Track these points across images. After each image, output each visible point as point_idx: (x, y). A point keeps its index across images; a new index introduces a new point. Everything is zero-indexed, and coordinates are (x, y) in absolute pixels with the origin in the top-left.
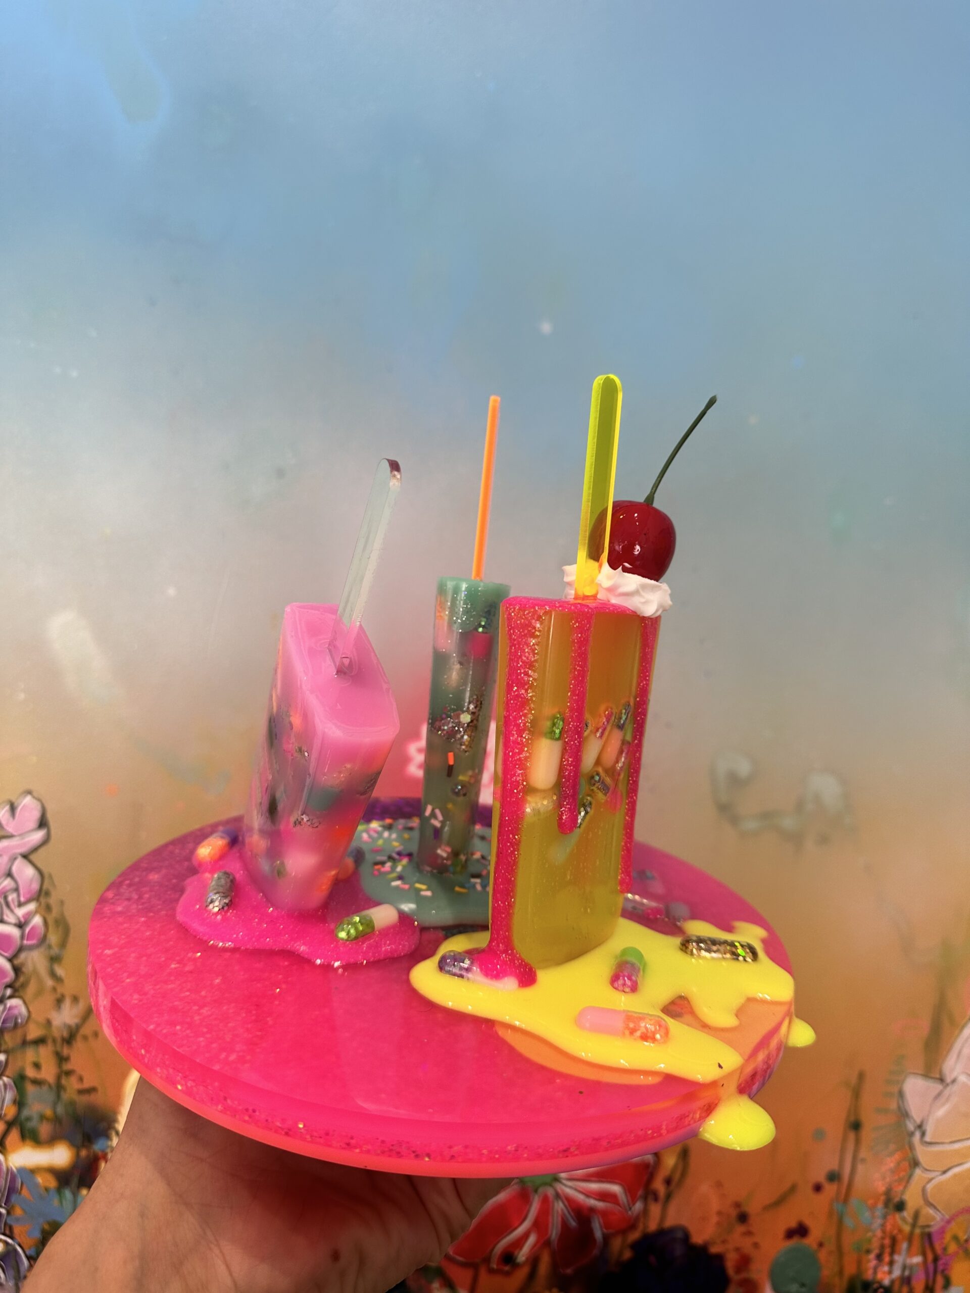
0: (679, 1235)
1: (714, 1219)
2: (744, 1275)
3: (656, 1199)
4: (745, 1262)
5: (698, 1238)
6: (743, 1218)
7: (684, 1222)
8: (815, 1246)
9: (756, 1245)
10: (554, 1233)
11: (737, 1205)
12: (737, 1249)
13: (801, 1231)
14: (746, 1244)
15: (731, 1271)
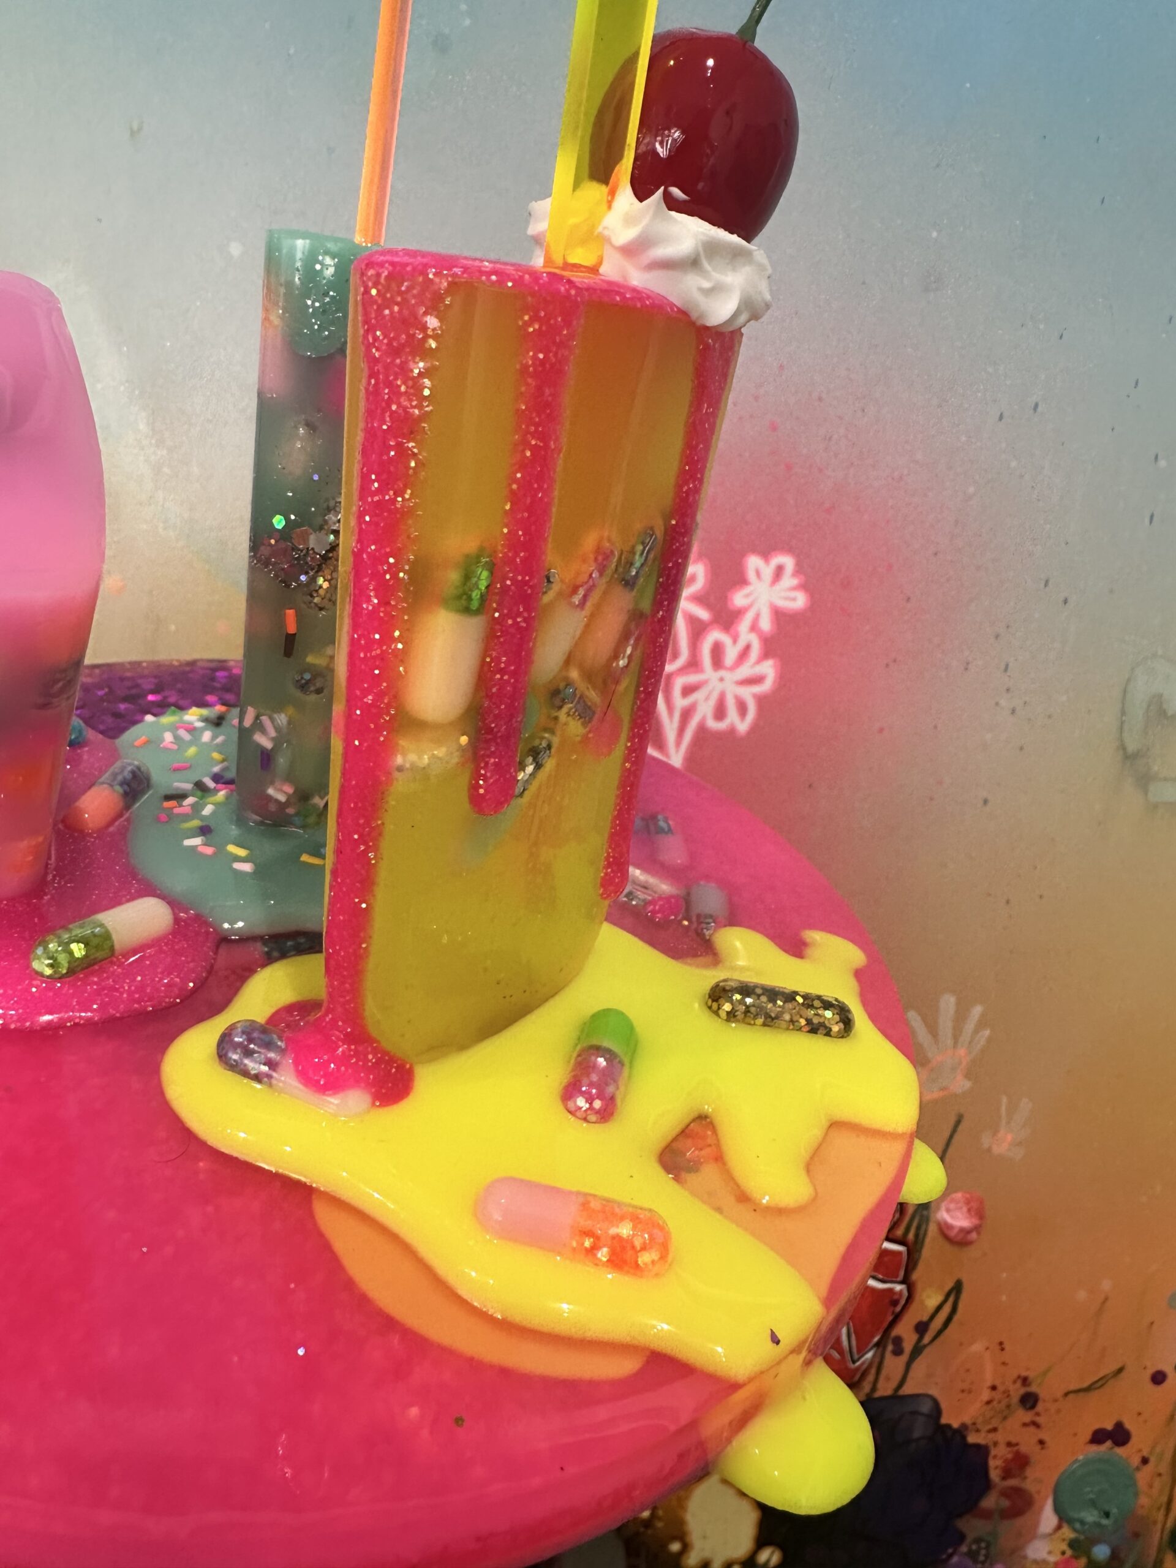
0: (926, 1408)
1: (986, 1395)
2: (1012, 1482)
3: (898, 1351)
4: (1019, 1463)
5: (951, 1418)
6: (1029, 1401)
7: (934, 1392)
8: (1136, 1461)
9: (1041, 1442)
11: (1025, 1381)
12: (1009, 1444)
13: (1119, 1435)
14: (1027, 1442)
15: (994, 1475)
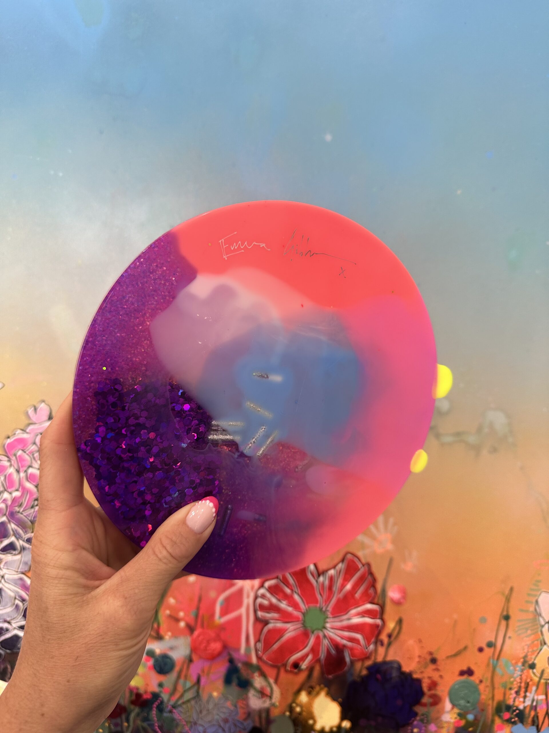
0: (395, 665)
1: (417, 659)
2: (433, 692)
3: (382, 644)
4: (434, 685)
5: (406, 669)
6: (434, 661)
7: (398, 659)
8: (477, 682)
9: (441, 677)
10: (322, 655)
11: (431, 653)
12: (429, 678)
13: (469, 672)
14: (435, 676)
